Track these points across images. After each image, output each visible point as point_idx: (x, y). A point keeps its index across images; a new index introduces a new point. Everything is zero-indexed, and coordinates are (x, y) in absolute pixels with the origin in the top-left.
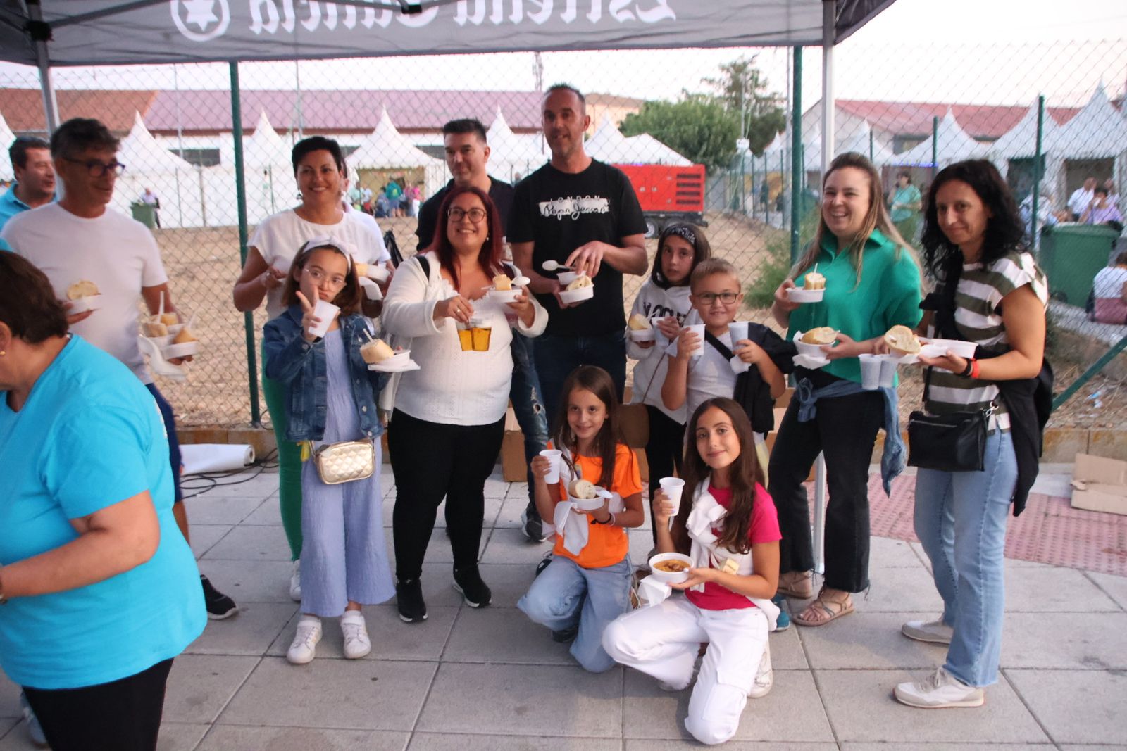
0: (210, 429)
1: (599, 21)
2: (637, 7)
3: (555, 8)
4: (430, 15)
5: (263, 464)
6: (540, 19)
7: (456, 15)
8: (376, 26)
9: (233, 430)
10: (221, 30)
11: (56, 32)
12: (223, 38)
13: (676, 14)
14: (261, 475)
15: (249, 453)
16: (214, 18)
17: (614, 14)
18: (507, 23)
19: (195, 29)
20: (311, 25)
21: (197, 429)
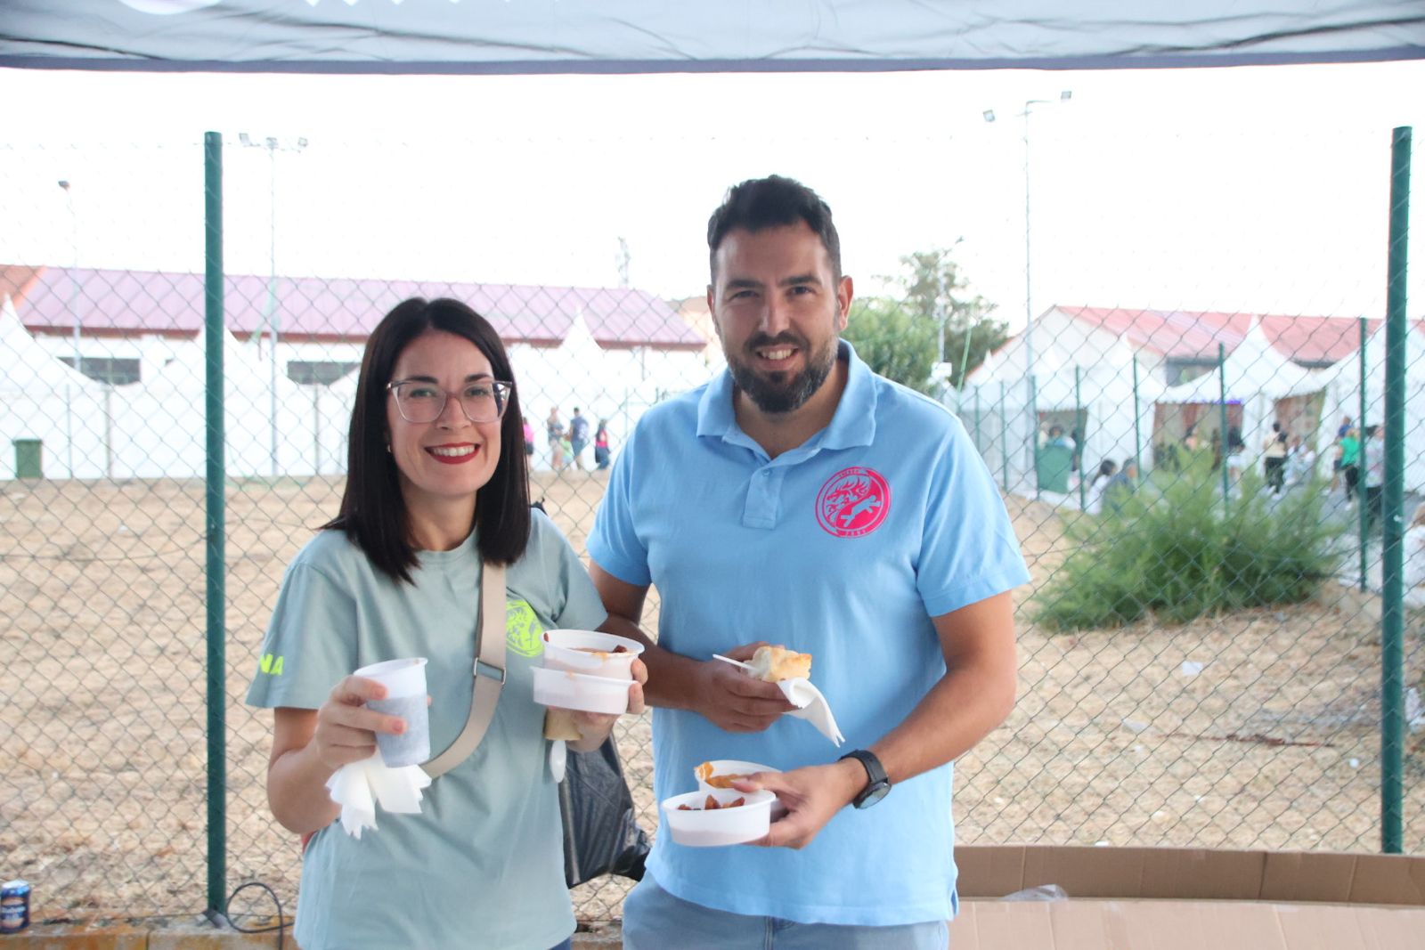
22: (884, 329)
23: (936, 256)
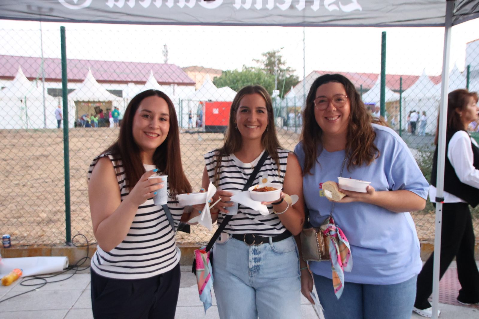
0: (40, 247)
1: (318, 10)
2: (340, 3)
3: (292, 2)
5: (76, 269)
6: (284, 7)
7: (234, 3)
8: (186, 6)
9: (55, 247)
12: (88, 8)
13: (362, 8)
14: (75, 275)
15: (66, 262)
17: (327, 7)
18: (264, 9)
20: (145, 4)
21: (31, 248)
22: (257, 78)
23: (274, 53)
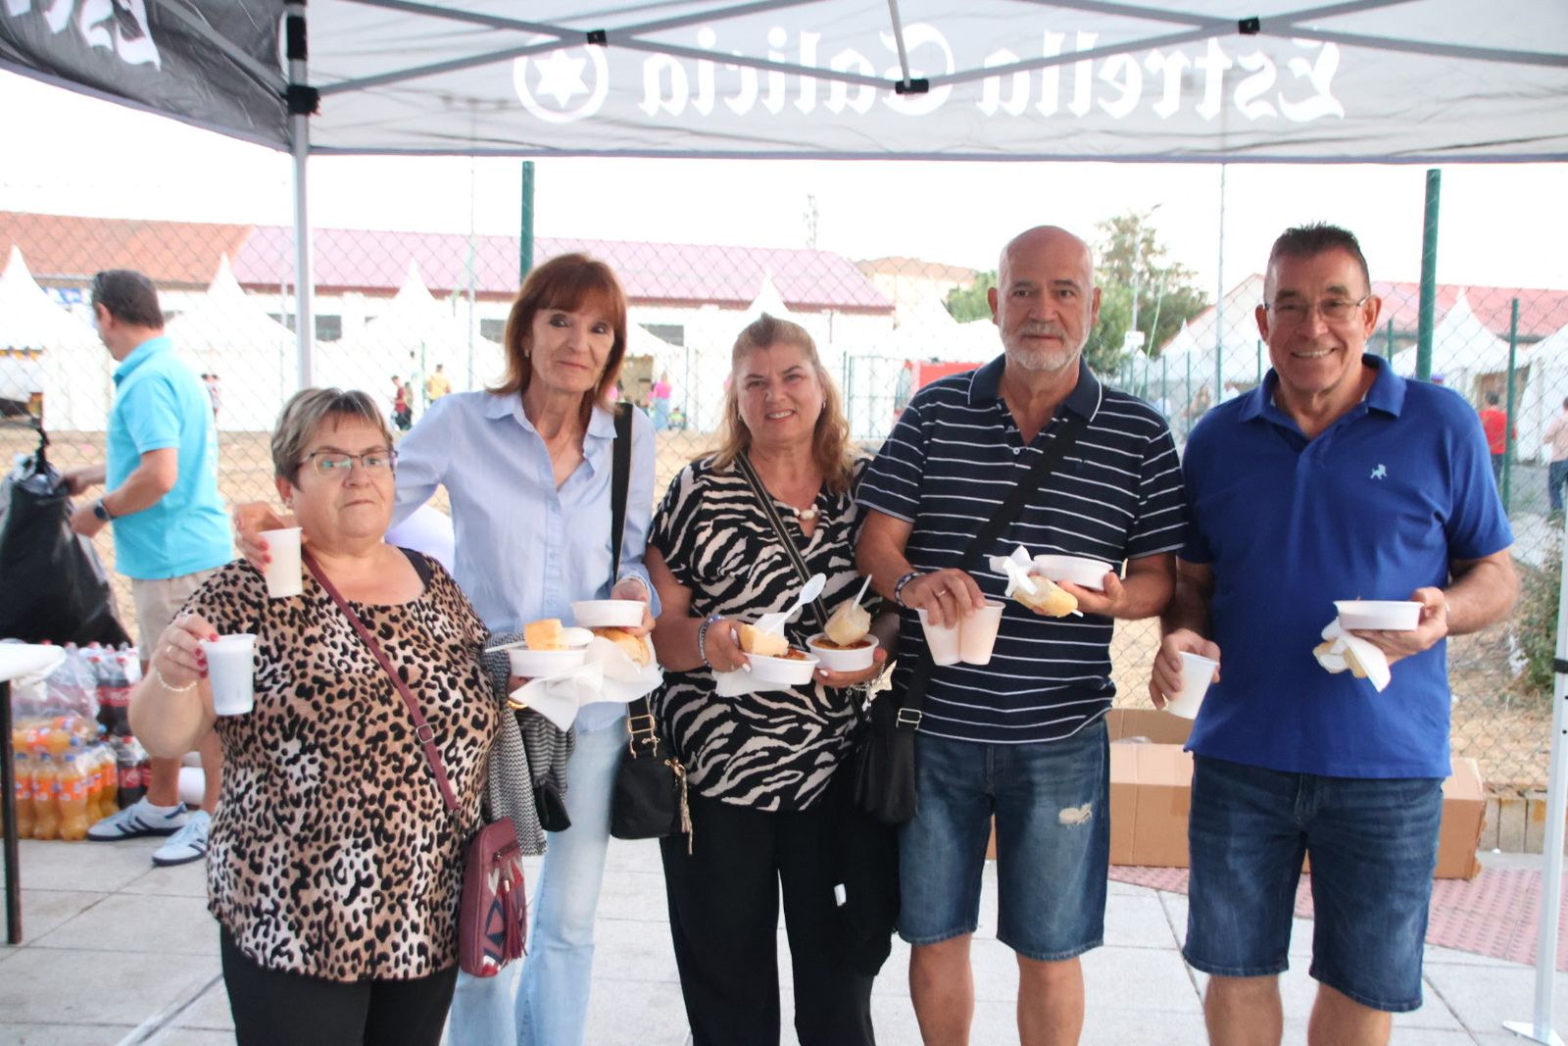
1: (1215, 118)
3: (1144, 95)
4: (936, 96)
6: (1119, 110)
10: (591, 108)
11: (324, 103)
12: (593, 119)
13: (1347, 109)
16: (583, 89)
17: (1242, 108)
18: (1064, 115)
19: (550, 104)
20: (741, 105)
